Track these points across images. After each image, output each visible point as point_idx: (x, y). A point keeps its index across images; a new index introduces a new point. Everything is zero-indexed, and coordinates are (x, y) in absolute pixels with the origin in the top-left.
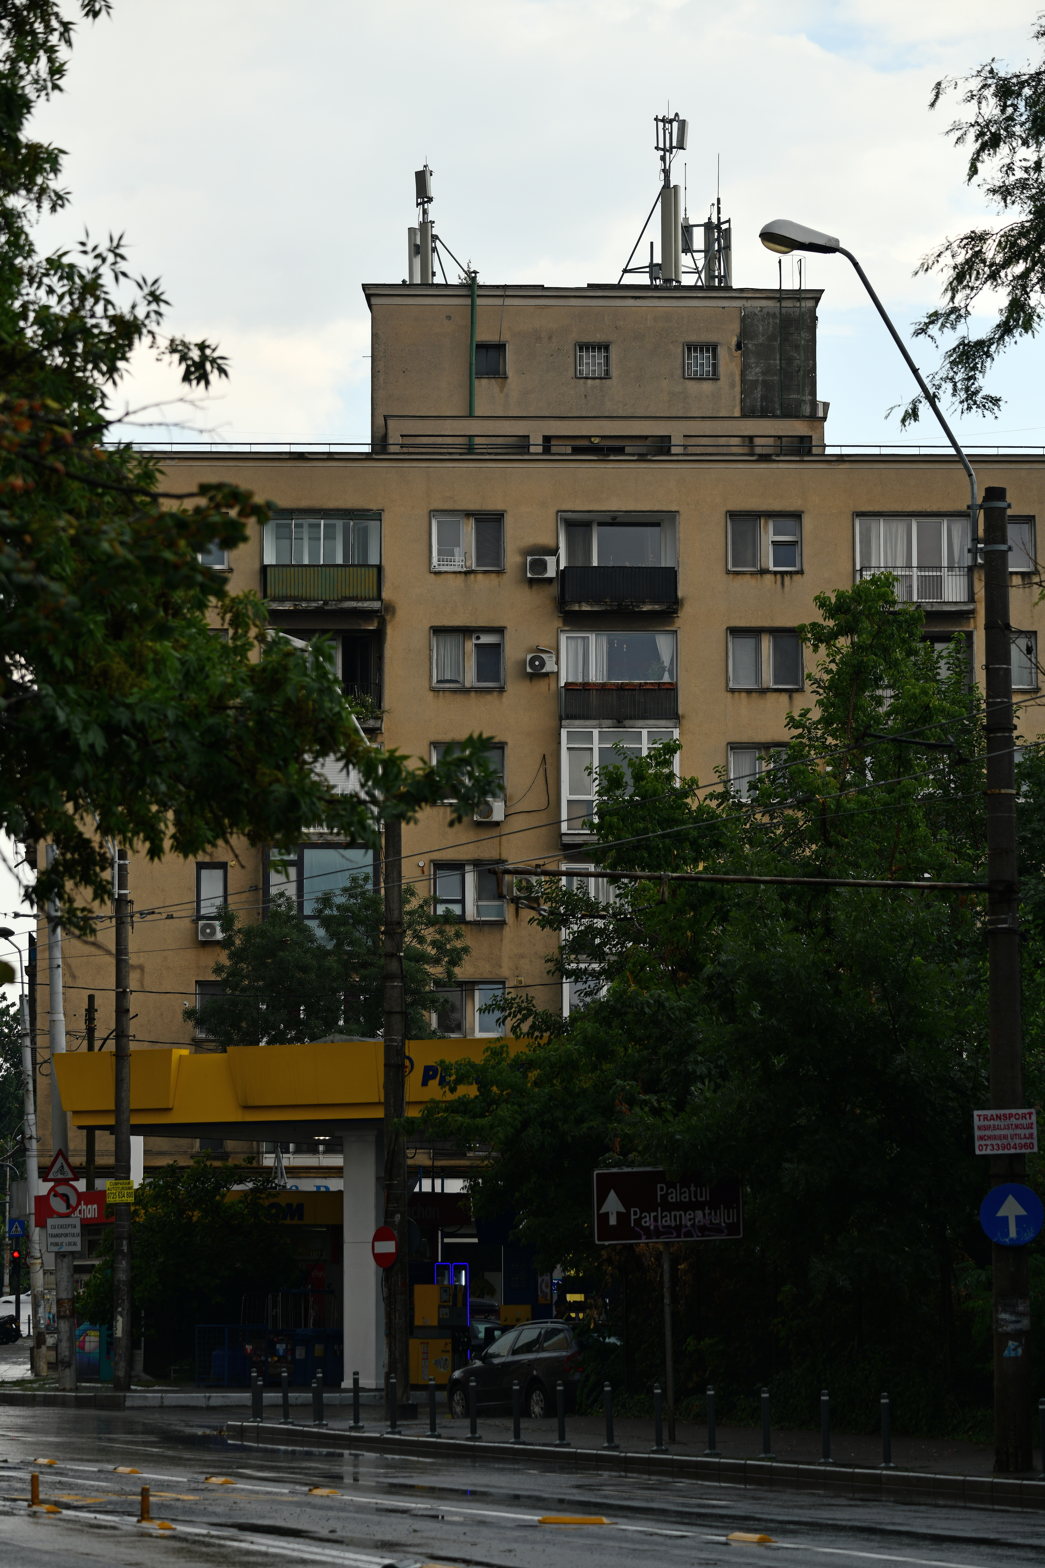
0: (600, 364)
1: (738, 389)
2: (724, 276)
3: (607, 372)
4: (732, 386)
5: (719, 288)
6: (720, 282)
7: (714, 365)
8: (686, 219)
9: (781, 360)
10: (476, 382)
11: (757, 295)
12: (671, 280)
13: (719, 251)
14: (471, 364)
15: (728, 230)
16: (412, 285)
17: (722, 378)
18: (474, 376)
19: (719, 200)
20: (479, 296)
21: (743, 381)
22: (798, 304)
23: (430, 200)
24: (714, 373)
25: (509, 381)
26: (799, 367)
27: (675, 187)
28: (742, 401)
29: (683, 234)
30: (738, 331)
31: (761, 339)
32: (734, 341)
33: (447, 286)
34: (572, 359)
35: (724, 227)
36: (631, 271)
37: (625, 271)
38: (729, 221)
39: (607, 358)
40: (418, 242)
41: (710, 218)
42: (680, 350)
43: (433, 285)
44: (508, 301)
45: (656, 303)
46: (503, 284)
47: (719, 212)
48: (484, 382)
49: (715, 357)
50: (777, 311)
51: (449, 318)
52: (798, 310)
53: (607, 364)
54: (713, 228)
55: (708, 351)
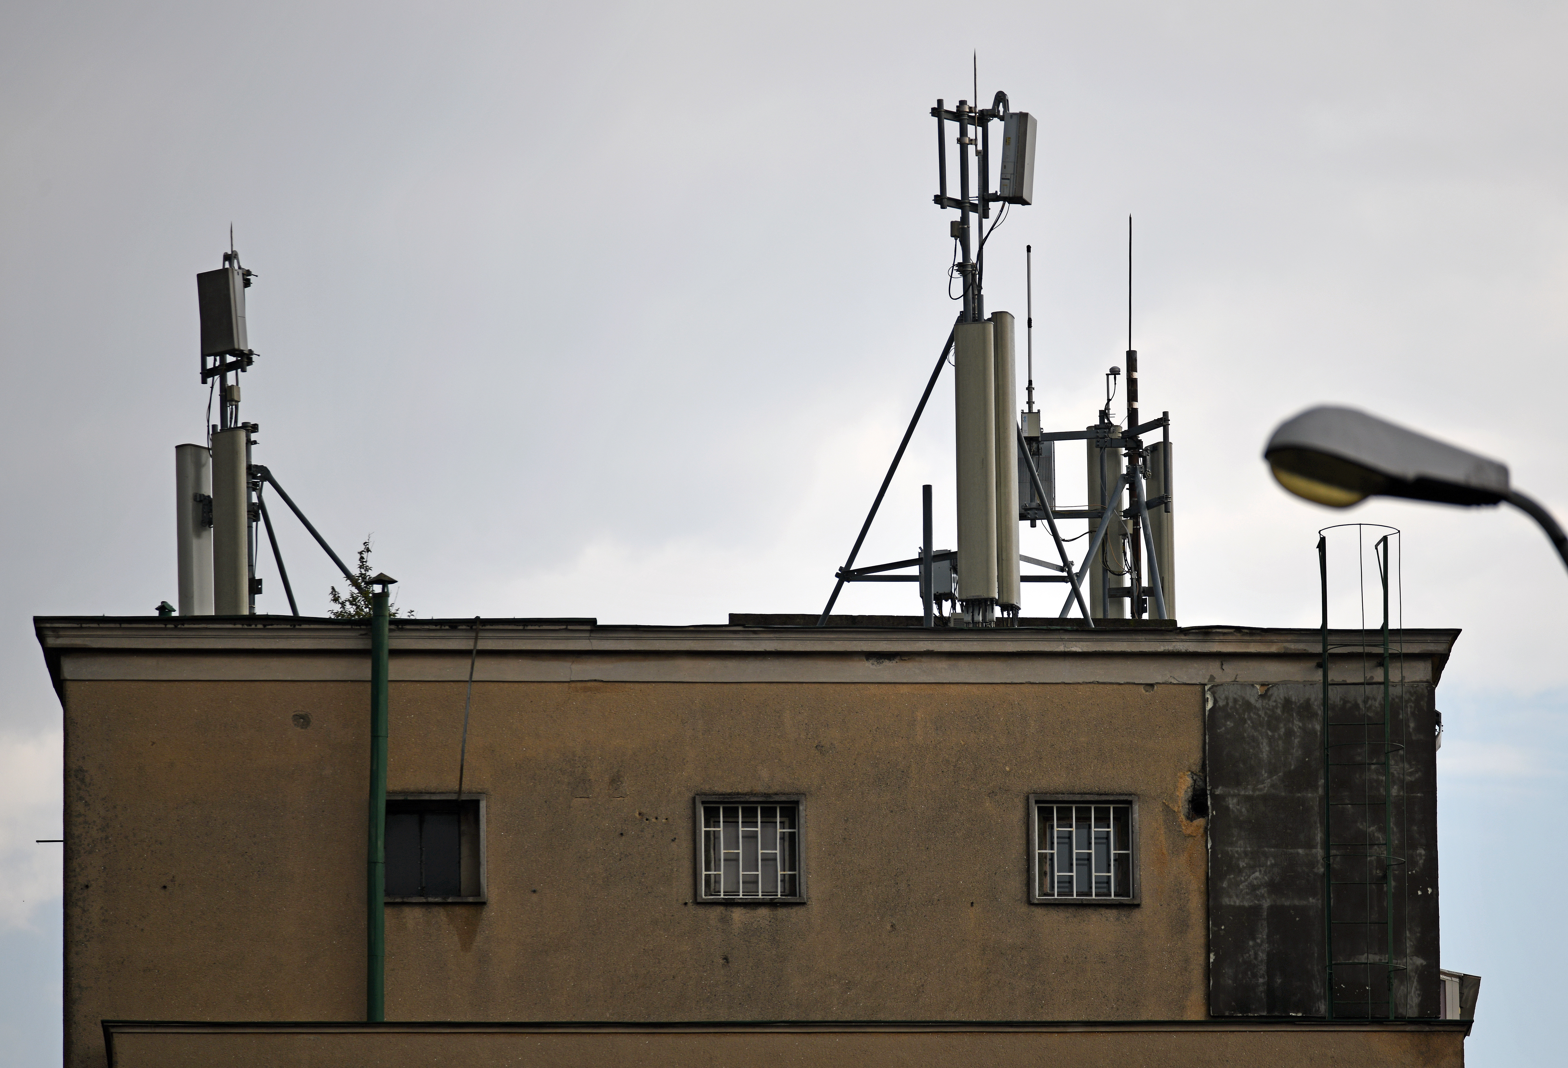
0: (769, 860)
1: (1196, 935)
2: (1150, 591)
3: (792, 885)
4: (1180, 926)
5: (1135, 627)
6: (1137, 608)
7: (1123, 863)
8: (1032, 416)
9: (1327, 846)
10: (388, 918)
11: (1253, 648)
12: (986, 603)
13: (1133, 513)
14: (371, 864)
15: (1163, 449)
16: (188, 621)
17: (1147, 900)
18: (381, 898)
19: (1131, 357)
20: (396, 653)
21: (1212, 911)
22: (1378, 675)
23: (245, 359)
24: (1124, 886)
25: (491, 913)
26: (1384, 867)
27: (999, 317)
28: (1209, 972)
29: (1023, 461)
30: (1195, 757)
31: (1266, 784)
32: (1184, 786)
33: (295, 622)
34: (683, 848)
35: (1149, 439)
36: (863, 575)
37: (846, 575)
38: (1163, 422)
39: (792, 841)
40: (208, 490)
41: (1104, 414)
42: (1017, 816)
43: (253, 619)
44: (486, 669)
45: (943, 671)
46: (472, 616)
47: (1132, 395)
48: (413, 916)
49: (1124, 837)
50: (1315, 695)
51: (303, 720)
52: (1378, 693)
53: (792, 858)
54: (1115, 444)
55: (1102, 820)
